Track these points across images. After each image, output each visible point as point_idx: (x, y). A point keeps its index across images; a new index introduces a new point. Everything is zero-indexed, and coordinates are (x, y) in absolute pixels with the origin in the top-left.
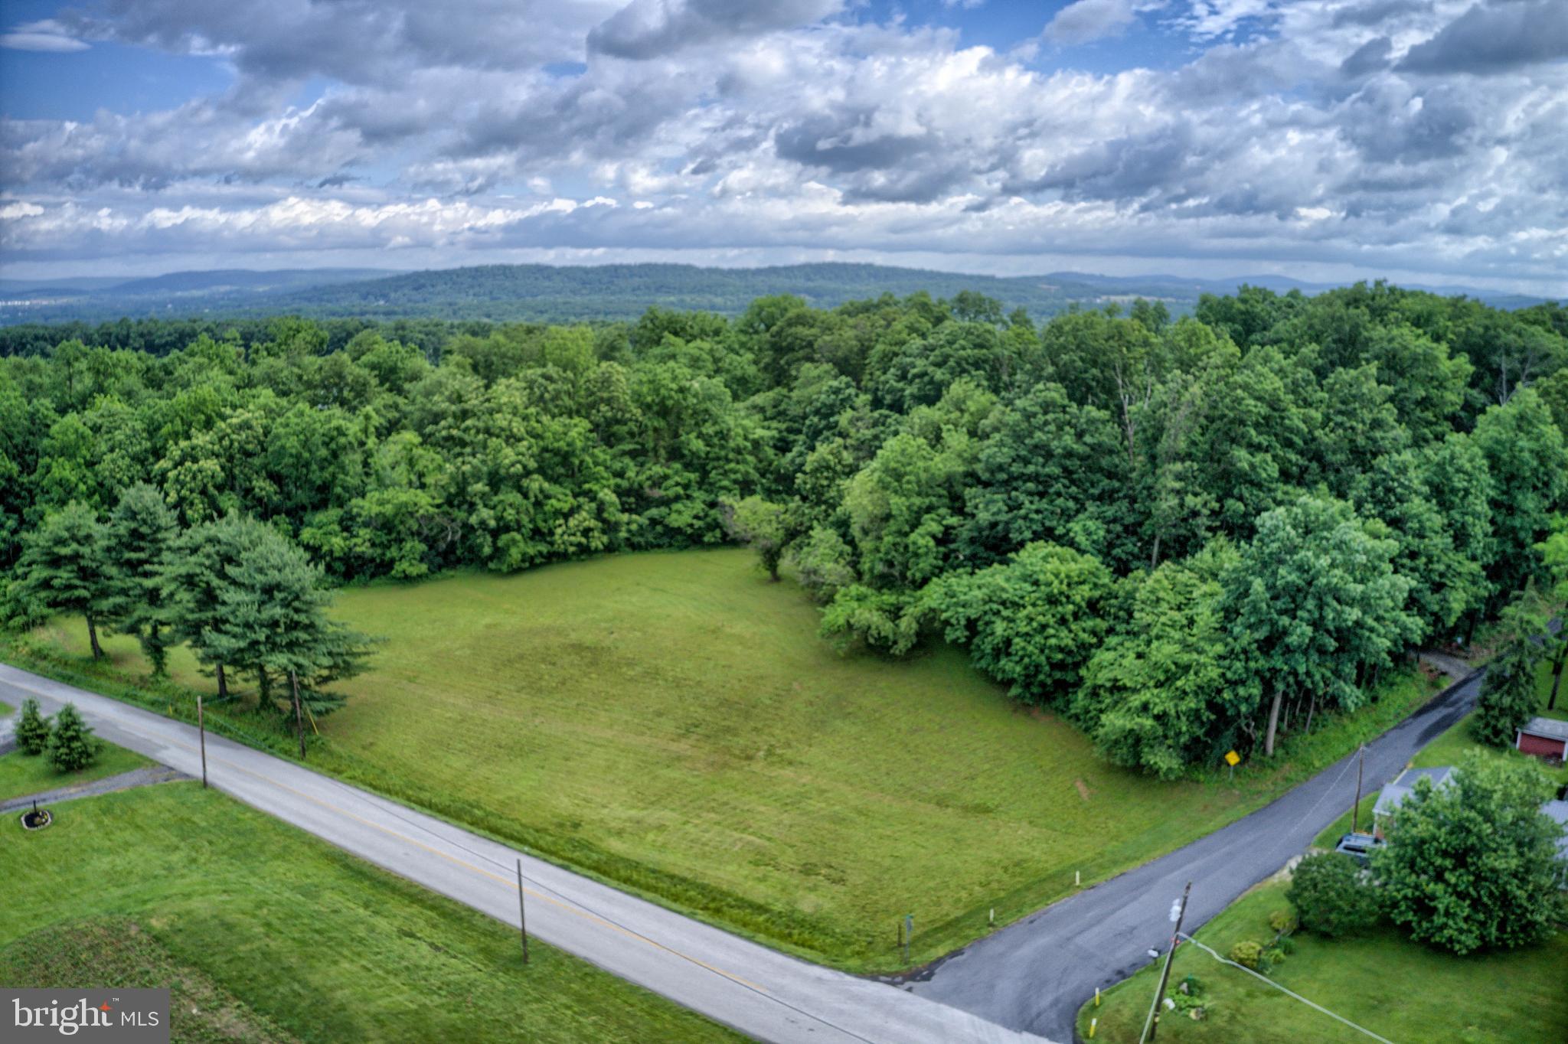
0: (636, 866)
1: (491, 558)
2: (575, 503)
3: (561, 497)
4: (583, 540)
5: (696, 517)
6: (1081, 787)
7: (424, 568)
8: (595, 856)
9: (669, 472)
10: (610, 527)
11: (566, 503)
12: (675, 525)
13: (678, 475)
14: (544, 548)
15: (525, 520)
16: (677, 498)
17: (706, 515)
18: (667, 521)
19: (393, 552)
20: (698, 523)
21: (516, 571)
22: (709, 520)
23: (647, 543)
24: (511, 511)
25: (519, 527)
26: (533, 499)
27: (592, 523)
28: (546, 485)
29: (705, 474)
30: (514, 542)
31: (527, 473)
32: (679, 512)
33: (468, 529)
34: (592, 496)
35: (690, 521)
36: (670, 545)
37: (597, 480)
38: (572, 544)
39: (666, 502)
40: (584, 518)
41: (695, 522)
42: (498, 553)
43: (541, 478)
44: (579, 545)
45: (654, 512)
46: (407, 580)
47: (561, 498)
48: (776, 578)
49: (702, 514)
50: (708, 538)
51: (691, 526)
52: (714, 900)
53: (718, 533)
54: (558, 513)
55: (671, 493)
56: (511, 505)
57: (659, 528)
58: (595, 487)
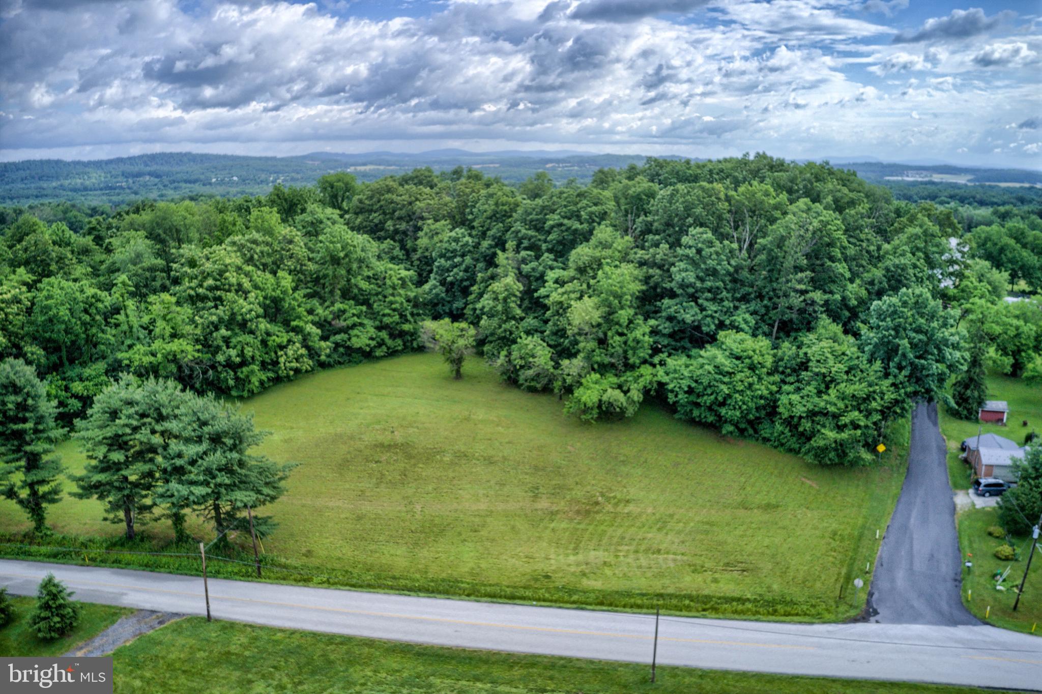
0: (629, 594)
1: (235, 388)
2: (288, 338)
3: (279, 334)
4: (297, 365)
5: (370, 339)
6: (809, 482)
8: (592, 595)
9: (346, 307)
10: (314, 353)
11: (283, 338)
12: (357, 346)
13: (351, 308)
14: (272, 375)
15: (257, 354)
16: (354, 326)
17: (377, 337)
18: (348, 344)
20: (372, 343)
21: (255, 395)
22: (378, 340)
23: (335, 362)
24: (247, 349)
25: (254, 361)
26: (260, 338)
27: (302, 351)
28: (269, 326)
29: (370, 306)
30: (252, 372)
31: (258, 318)
32: (358, 336)
34: (297, 330)
35: (366, 342)
36: (350, 361)
37: (300, 318)
38: (292, 369)
39: (345, 330)
41: (370, 342)
42: (240, 383)
43: (266, 321)
44: (295, 369)
45: (338, 338)
47: (280, 336)
48: (458, 376)
49: (373, 336)
50: (378, 353)
51: (368, 345)
52: (705, 603)
54: (278, 346)
55: (350, 322)
56: (247, 344)
57: (341, 350)
58: (301, 324)
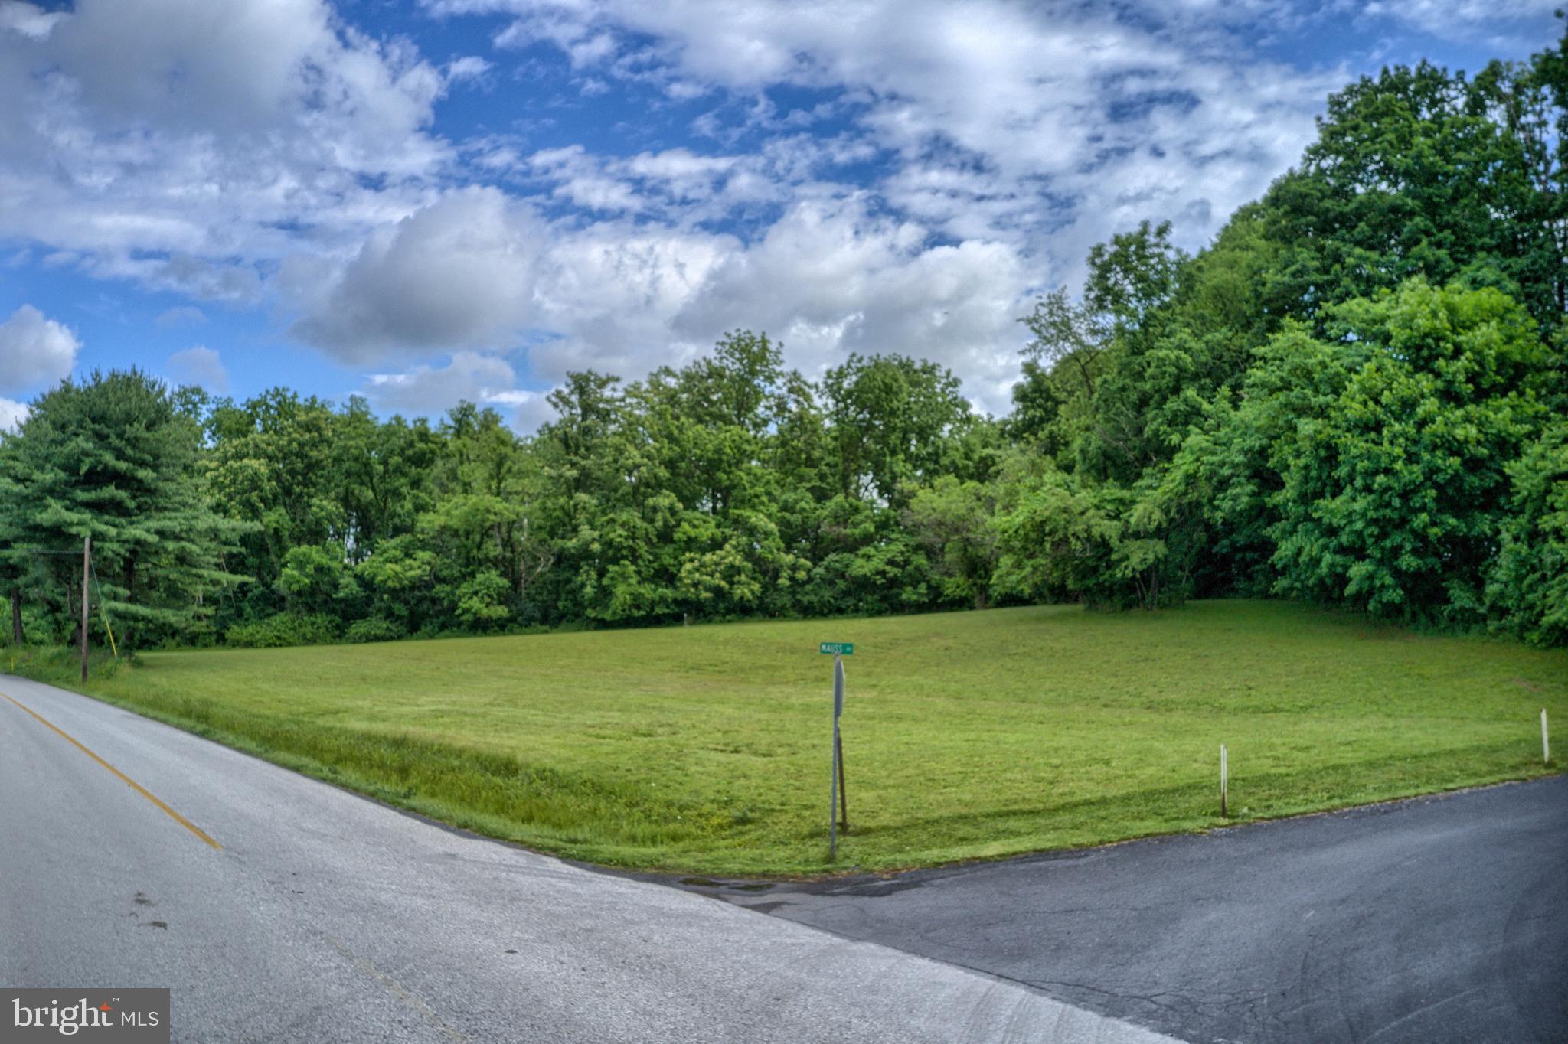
1: (594, 603)
2: (718, 533)
3: (696, 522)
4: (723, 583)
5: (891, 562)
7: (502, 611)
10: (766, 571)
11: (707, 531)
12: (861, 572)
14: (669, 593)
15: (642, 548)
16: (867, 539)
17: (907, 562)
18: (849, 572)
19: (465, 588)
20: (892, 571)
21: (627, 622)
22: (910, 568)
23: (823, 604)
24: (621, 531)
25: (635, 558)
26: (659, 524)
27: (738, 560)
28: (680, 506)
30: (624, 577)
31: (655, 485)
32: (869, 558)
33: (566, 562)
34: (742, 525)
35: (881, 567)
36: (857, 608)
37: (753, 507)
38: (707, 589)
40: (730, 555)
41: (888, 568)
42: (604, 593)
43: (673, 495)
44: (718, 591)
45: (834, 559)
46: (480, 626)
47: (699, 524)
49: (900, 559)
50: (908, 595)
51: (883, 573)
53: (923, 588)
54: (690, 543)
55: (858, 531)
56: (623, 525)
57: (841, 583)
58: (747, 514)
